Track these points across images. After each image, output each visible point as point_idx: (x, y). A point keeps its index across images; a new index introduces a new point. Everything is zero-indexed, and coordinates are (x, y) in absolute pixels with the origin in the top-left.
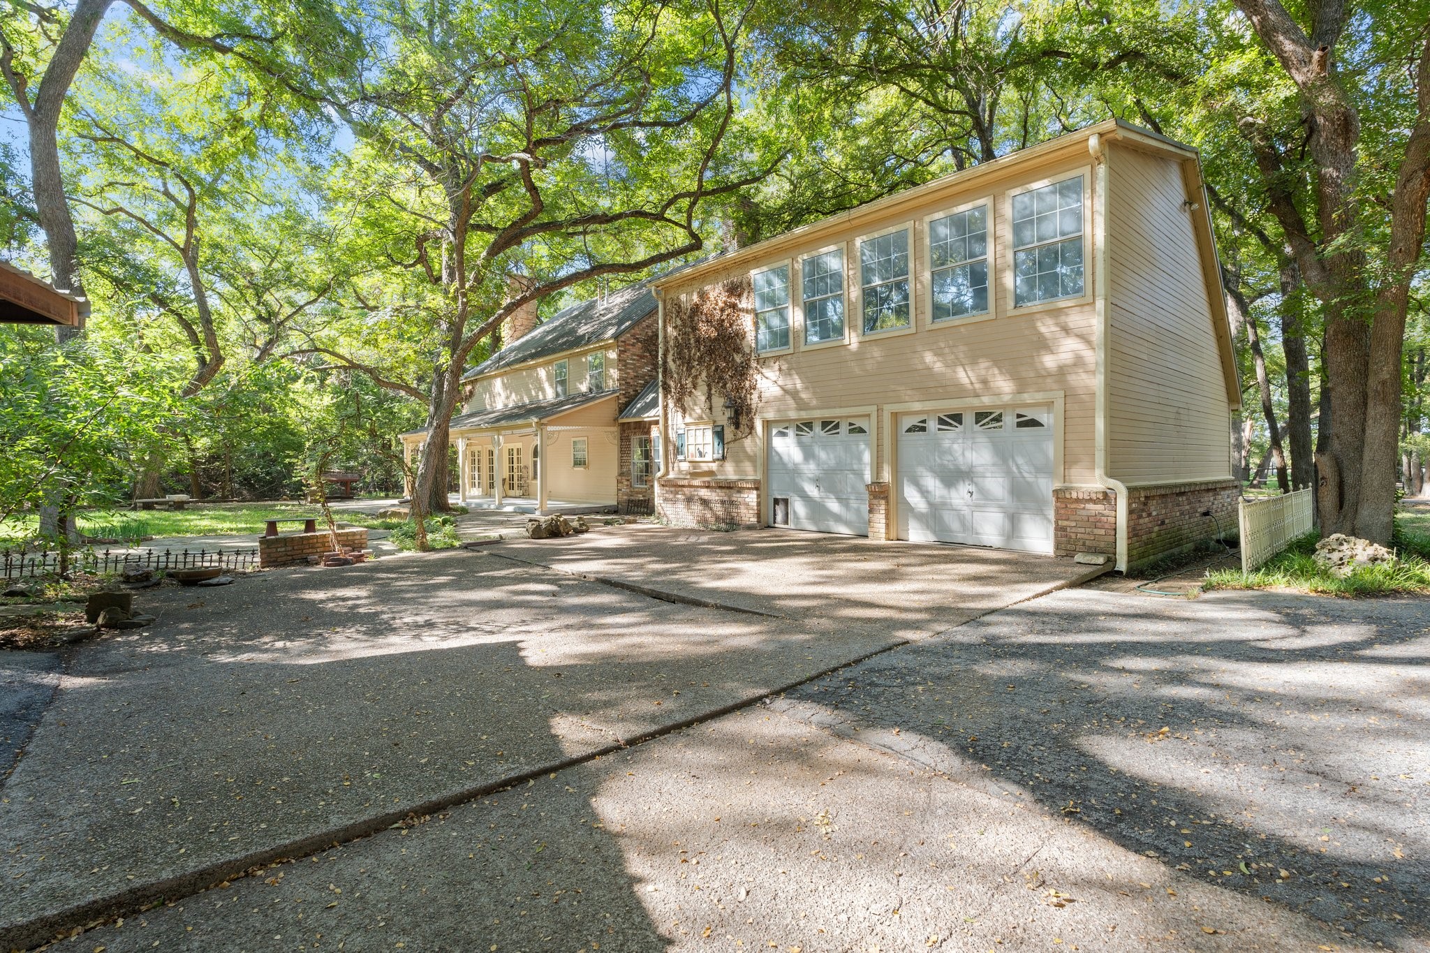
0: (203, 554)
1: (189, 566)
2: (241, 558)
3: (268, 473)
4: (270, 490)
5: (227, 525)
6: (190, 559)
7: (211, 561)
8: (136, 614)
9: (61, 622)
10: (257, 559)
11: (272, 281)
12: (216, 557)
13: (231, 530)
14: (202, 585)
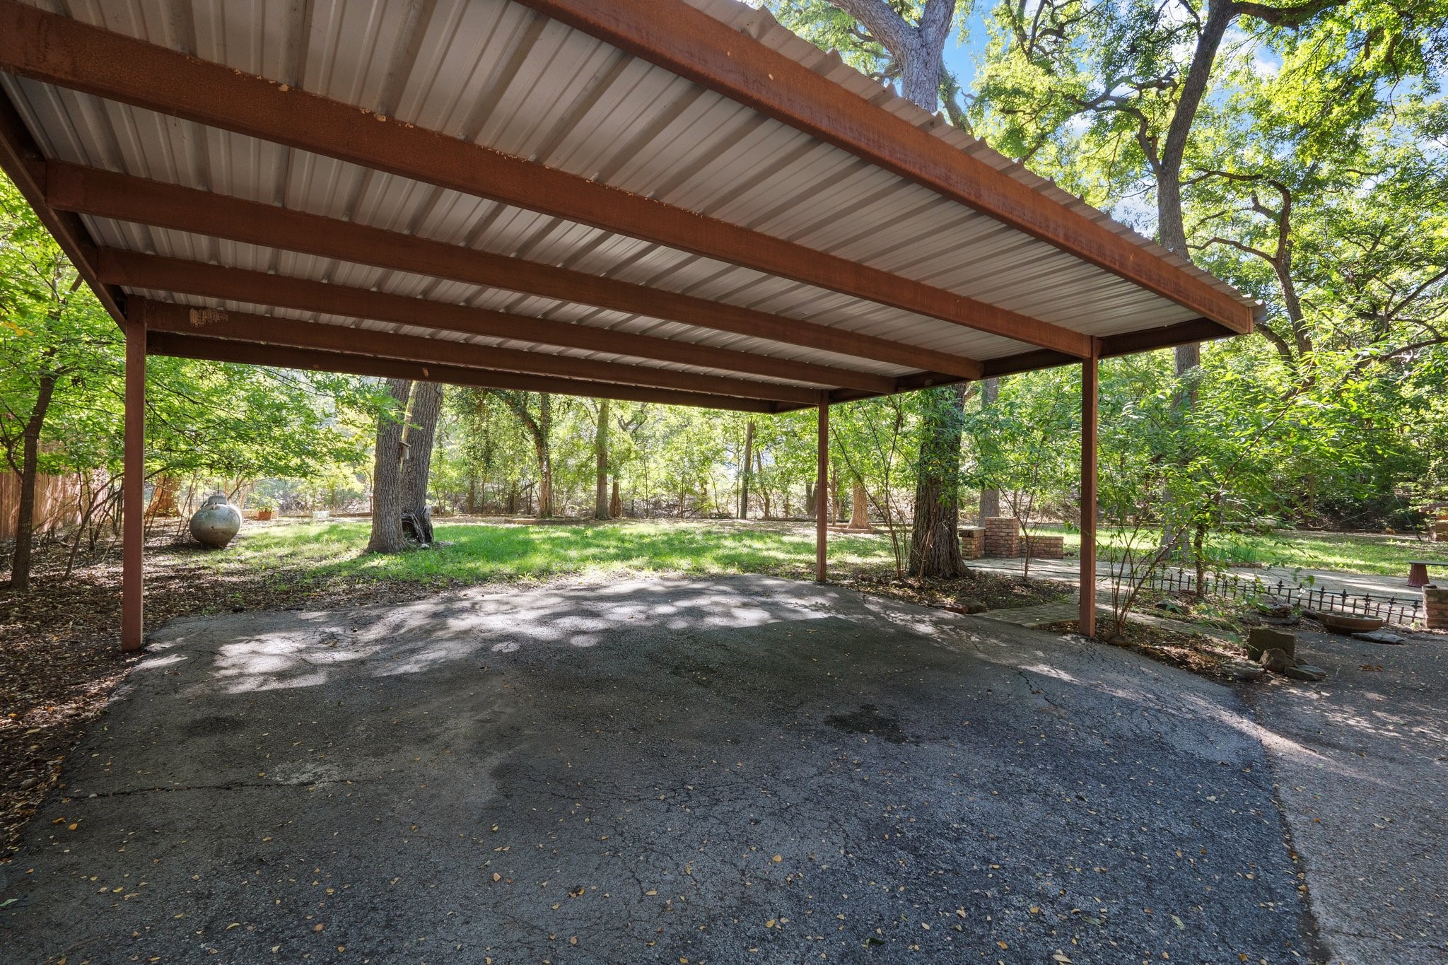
0: (1344, 595)
1: (1326, 607)
2: (1397, 609)
3: (1356, 500)
4: (1361, 519)
5: (1338, 559)
6: (1327, 599)
7: (1354, 606)
8: (1300, 662)
9: (1219, 650)
10: (1422, 614)
11: (1376, 265)
12: (1361, 603)
13: (1349, 566)
14: (1357, 638)
